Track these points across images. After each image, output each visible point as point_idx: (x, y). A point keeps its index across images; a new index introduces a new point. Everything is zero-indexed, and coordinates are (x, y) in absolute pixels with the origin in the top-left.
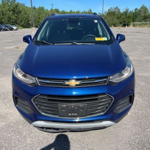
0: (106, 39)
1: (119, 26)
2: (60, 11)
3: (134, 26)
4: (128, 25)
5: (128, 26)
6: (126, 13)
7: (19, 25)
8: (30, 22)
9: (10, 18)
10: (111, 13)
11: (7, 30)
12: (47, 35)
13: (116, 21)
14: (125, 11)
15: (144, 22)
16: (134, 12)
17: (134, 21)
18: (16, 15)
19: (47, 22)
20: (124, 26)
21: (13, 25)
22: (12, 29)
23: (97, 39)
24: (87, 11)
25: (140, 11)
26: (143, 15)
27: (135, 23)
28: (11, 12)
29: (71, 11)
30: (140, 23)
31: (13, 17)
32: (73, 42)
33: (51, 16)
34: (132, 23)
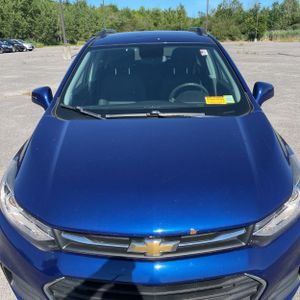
0: (233, 102)
1: (240, 38)
2: (120, 9)
3: (271, 38)
4: (259, 37)
5: (259, 39)
6: (254, 12)
7: (36, 38)
8: (59, 33)
9: (17, 25)
10: (224, 13)
11: (10, 51)
12: (90, 79)
13: (234, 28)
14: (252, 7)
15: (291, 31)
16: (271, 9)
17: (270, 28)
18: (29, 19)
19: (88, 55)
20: (251, 38)
21: (23, 39)
22: (21, 49)
23: (210, 101)
24: (174, 8)
25: (283, 7)
26: (289, 15)
27: (274, 32)
28: (20, 13)
29: (143, 9)
30: (284, 32)
31: (24, 23)
32: (149, 111)
33: (98, 39)
34: (266, 33)
